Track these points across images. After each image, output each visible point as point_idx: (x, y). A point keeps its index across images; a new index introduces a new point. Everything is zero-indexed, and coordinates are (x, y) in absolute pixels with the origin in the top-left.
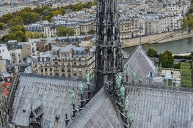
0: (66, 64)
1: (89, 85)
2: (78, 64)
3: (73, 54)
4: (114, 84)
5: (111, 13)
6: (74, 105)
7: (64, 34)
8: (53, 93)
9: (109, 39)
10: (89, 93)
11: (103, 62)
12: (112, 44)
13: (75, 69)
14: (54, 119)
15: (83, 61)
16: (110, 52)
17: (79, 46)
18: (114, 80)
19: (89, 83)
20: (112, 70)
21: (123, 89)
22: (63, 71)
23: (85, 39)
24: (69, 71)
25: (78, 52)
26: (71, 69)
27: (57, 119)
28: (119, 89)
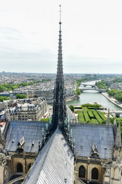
1: (50, 125)
3: (29, 108)
5: (62, 89)
6: (43, 136)
7: (20, 98)
8: (30, 130)
9: (61, 101)
10: (51, 129)
11: (58, 112)
12: (62, 103)
14: (31, 145)
16: (61, 107)
17: (30, 104)
18: (63, 122)
20: (62, 116)
23: (34, 100)
25: (31, 107)
27: (33, 145)
28: (67, 126)
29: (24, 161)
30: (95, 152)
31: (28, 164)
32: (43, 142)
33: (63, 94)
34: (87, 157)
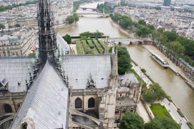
0: (5, 48)
1: (38, 60)
2: (14, 47)
3: (10, 41)
4: (54, 57)
5: (48, 13)
6: (30, 74)
8: (12, 68)
9: (48, 29)
10: (38, 65)
11: (45, 44)
12: (50, 32)
13: (13, 51)
14: (17, 85)
15: (18, 45)
16: (49, 37)
17: (11, 35)
18: (54, 55)
19: (38, 58)
20: (51, 48)
21: (60, 59)
22: (4, 53)
23: (16, 30)
24: (9, 52)
25: (13, 39)
26: (10, 51)
27: (19, 84)
28: (58, 59)
29: (12, 102)
30: (91, 84)
31: (17, 104)
32: (31, 80)
33: (49, 20)
34: (83, 90)
